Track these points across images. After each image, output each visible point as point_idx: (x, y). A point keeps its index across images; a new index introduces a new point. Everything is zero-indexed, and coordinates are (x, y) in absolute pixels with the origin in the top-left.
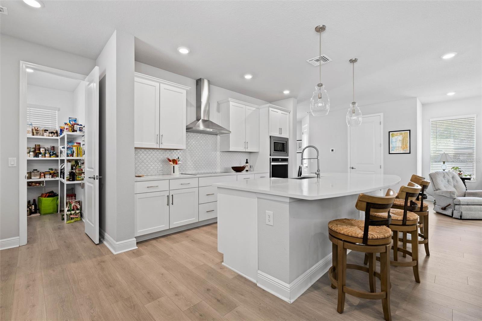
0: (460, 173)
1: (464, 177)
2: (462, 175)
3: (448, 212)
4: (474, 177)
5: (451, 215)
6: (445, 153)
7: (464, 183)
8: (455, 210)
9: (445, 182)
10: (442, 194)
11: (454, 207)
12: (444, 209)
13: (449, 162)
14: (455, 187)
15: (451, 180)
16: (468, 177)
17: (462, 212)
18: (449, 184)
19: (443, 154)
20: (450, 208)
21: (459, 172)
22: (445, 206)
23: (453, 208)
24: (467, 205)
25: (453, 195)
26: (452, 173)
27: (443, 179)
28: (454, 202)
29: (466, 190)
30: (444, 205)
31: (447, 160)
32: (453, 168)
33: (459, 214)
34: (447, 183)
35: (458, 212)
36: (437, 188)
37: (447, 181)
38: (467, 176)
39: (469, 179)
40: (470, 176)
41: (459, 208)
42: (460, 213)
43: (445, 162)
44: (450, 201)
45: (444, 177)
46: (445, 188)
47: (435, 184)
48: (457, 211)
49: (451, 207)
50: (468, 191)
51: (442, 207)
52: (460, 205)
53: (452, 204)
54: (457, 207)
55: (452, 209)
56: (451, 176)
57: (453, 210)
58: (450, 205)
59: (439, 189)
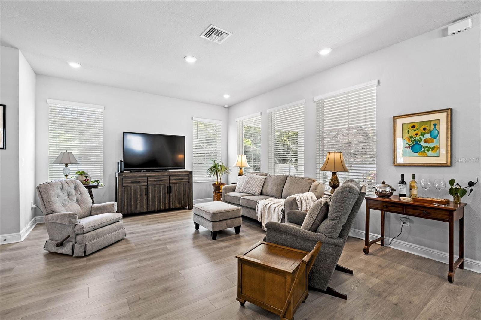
0: (87, 179)
1: (91, 184)
2: (89, 181)
3: (67, 249)
4: (101, 183)
5: (71, 253)
6: (68, 151)
7: (91, 193)
8: (76, 243)
9: (64, 196)
10: (57, 220)
11: (76, 239)
12: (61, 245)
13: (73, 165)
14: (78, 202)
15: (73, 192)
16: (96, 184)
17: (86, 245)
18: (69, 198)
19: (64, 152)
20: (69, 242)
21: (85, 178)
22: (62, 240)
23: (73, 240)
24: (93, 230)
25: (72, 220)
26: (75, 181)
27: (60, 193)
28: (75, 231)
29: (93, 203)
30: (59, 238)
31: (70, 162)
32: (78, 172)
33: (82, 250)
34: (67, 198)
35: (81, 247)
36: (49, 210)
37: (66, 194)
38: (94, 182)
39: (96, 186)
40: (98, 182)
41: (83, 239)
42: (84, 247)
43: (68, 165)
44: (69, 231)
45: (62, 189)
46: (63, 208)
47: (46, 203)
48: (79, 244)
49: (71, 239)
50: (95, 205)
51: (57, 242)
52: (84, 234)
53: (73, 235)
54: (79, 238)
55: (71, 244)
56: (73, 186)
57: (73, 244)
58: (69, 236)
59: (53, 212)
